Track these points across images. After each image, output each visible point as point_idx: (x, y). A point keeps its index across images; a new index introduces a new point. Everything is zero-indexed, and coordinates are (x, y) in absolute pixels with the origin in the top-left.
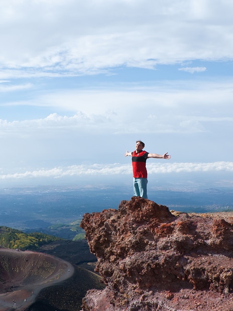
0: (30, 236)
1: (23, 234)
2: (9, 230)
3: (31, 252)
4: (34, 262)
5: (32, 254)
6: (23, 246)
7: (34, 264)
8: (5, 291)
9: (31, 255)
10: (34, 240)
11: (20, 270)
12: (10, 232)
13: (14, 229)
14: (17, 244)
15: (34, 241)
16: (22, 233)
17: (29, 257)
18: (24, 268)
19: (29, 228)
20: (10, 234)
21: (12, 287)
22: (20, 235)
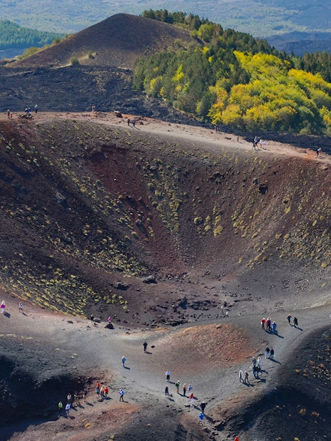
0: (302, 67)
1: (270, 58)
2: (211, 32)
3: (287, 151)
4: (297, 198)
5: (291, 159)
6: (262, 112)
7: (294, 208)
8: (150, 317)
9: (287, 163)
10: (318, 86)
11: (227, 226)
12: (214, 42)
13: (231, 32)
14: (237, 101)
15: (320, 93)
16: (266, 49)
17: (279, 169)
18: (247, 221)
19: (303, 29)
20: (212, 53)
21: (184, 304)
22: (258, 58)
